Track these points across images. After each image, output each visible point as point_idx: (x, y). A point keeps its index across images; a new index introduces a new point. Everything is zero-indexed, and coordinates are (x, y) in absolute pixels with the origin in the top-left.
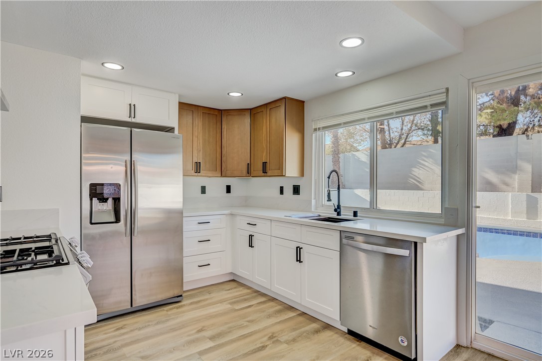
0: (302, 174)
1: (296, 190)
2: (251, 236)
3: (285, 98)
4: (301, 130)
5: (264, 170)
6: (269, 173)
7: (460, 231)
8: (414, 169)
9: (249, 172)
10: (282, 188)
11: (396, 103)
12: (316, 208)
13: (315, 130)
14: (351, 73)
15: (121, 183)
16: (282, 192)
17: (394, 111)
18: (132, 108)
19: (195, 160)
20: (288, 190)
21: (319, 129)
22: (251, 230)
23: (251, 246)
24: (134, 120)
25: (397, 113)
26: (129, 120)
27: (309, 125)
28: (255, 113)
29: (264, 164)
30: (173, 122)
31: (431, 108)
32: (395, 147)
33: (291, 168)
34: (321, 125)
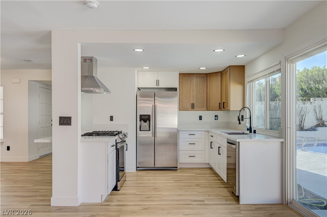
3: (230, 66)
7: (282, 140)
11: (269, 69)
14: (244, 56)
15: (151, 114)
17: (267, 73)
18: (158, 82)
19: (192, 102)
24: (158, 87)
26: (156, 87)
27: (247, 79)
30: (176, 85)
31: (276, 72)
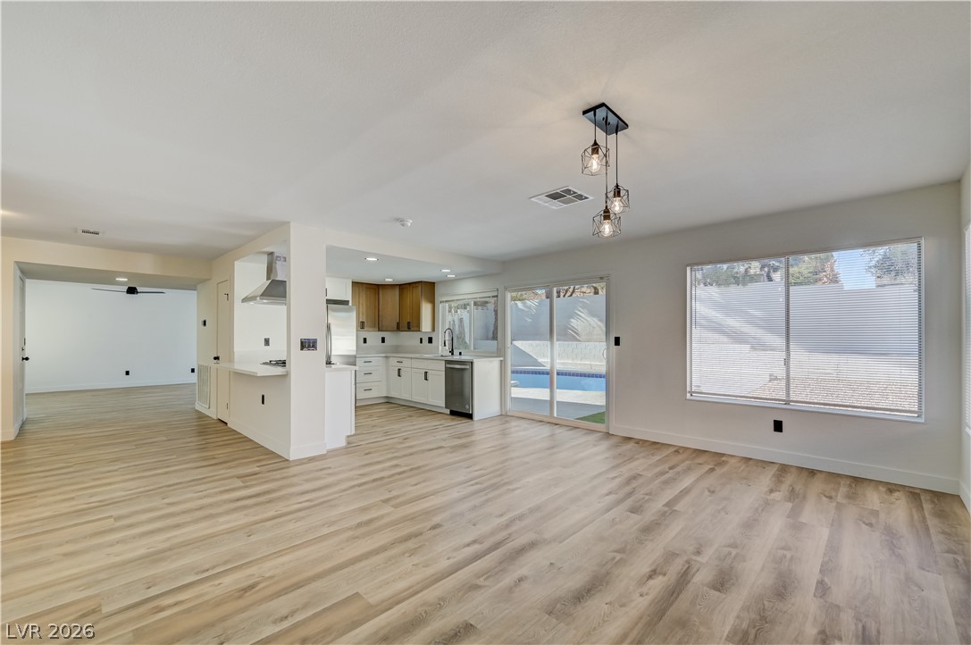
0: (434, 330)
1: (430, 340)
2: (399, 370)
4: (432, 301)
5: (409, 328)
6: (412, 329)
8: (573, 320)
9: (398, 328)
10: (421, 339)
12: (442, 351)
16: (421, 342)
20: (425, 341)
22: (399, 366)
23: (399, 376)
28: (403, 287)
29: (409, 323)
32: (564, 296)
33: (426, 325)
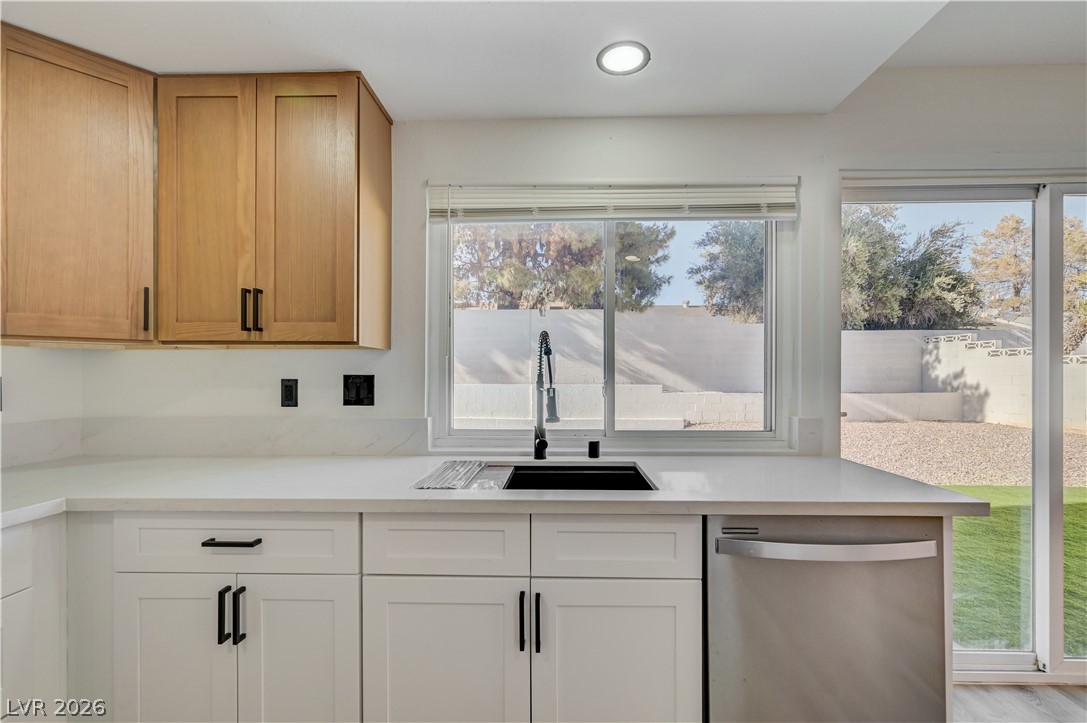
13: (439, 213)
17: (686, 203)
21: (454, 212)
25: (692, 208)
31: (768, 211)
34: (461, 201)
